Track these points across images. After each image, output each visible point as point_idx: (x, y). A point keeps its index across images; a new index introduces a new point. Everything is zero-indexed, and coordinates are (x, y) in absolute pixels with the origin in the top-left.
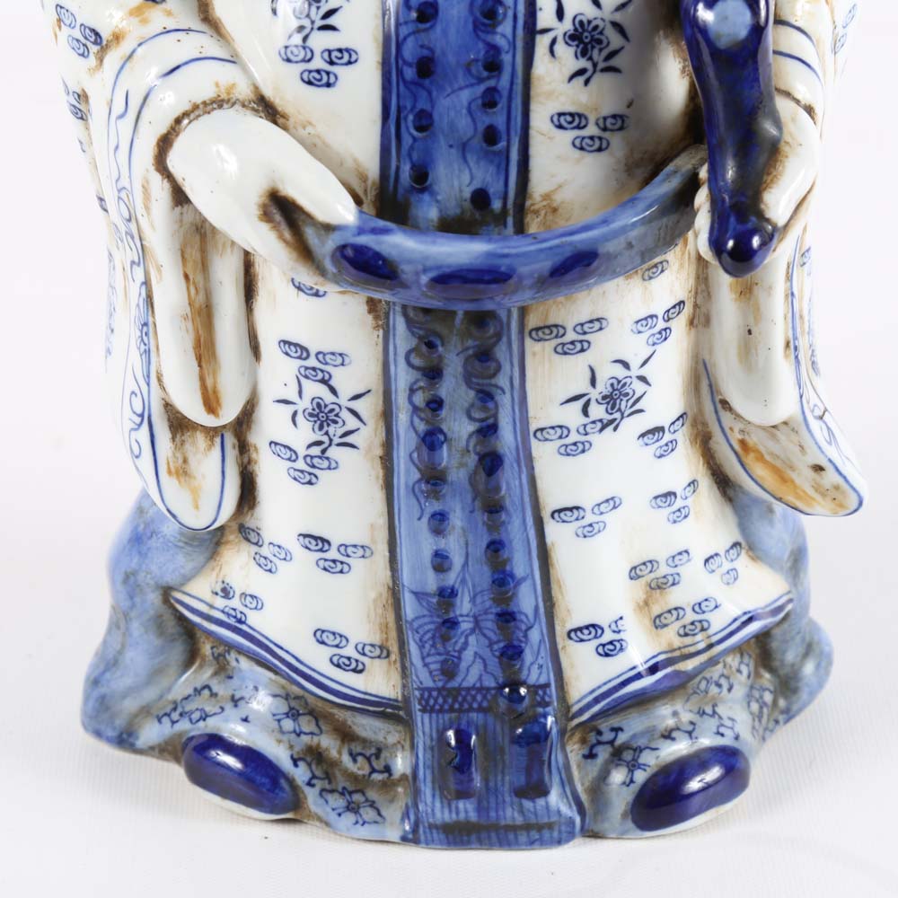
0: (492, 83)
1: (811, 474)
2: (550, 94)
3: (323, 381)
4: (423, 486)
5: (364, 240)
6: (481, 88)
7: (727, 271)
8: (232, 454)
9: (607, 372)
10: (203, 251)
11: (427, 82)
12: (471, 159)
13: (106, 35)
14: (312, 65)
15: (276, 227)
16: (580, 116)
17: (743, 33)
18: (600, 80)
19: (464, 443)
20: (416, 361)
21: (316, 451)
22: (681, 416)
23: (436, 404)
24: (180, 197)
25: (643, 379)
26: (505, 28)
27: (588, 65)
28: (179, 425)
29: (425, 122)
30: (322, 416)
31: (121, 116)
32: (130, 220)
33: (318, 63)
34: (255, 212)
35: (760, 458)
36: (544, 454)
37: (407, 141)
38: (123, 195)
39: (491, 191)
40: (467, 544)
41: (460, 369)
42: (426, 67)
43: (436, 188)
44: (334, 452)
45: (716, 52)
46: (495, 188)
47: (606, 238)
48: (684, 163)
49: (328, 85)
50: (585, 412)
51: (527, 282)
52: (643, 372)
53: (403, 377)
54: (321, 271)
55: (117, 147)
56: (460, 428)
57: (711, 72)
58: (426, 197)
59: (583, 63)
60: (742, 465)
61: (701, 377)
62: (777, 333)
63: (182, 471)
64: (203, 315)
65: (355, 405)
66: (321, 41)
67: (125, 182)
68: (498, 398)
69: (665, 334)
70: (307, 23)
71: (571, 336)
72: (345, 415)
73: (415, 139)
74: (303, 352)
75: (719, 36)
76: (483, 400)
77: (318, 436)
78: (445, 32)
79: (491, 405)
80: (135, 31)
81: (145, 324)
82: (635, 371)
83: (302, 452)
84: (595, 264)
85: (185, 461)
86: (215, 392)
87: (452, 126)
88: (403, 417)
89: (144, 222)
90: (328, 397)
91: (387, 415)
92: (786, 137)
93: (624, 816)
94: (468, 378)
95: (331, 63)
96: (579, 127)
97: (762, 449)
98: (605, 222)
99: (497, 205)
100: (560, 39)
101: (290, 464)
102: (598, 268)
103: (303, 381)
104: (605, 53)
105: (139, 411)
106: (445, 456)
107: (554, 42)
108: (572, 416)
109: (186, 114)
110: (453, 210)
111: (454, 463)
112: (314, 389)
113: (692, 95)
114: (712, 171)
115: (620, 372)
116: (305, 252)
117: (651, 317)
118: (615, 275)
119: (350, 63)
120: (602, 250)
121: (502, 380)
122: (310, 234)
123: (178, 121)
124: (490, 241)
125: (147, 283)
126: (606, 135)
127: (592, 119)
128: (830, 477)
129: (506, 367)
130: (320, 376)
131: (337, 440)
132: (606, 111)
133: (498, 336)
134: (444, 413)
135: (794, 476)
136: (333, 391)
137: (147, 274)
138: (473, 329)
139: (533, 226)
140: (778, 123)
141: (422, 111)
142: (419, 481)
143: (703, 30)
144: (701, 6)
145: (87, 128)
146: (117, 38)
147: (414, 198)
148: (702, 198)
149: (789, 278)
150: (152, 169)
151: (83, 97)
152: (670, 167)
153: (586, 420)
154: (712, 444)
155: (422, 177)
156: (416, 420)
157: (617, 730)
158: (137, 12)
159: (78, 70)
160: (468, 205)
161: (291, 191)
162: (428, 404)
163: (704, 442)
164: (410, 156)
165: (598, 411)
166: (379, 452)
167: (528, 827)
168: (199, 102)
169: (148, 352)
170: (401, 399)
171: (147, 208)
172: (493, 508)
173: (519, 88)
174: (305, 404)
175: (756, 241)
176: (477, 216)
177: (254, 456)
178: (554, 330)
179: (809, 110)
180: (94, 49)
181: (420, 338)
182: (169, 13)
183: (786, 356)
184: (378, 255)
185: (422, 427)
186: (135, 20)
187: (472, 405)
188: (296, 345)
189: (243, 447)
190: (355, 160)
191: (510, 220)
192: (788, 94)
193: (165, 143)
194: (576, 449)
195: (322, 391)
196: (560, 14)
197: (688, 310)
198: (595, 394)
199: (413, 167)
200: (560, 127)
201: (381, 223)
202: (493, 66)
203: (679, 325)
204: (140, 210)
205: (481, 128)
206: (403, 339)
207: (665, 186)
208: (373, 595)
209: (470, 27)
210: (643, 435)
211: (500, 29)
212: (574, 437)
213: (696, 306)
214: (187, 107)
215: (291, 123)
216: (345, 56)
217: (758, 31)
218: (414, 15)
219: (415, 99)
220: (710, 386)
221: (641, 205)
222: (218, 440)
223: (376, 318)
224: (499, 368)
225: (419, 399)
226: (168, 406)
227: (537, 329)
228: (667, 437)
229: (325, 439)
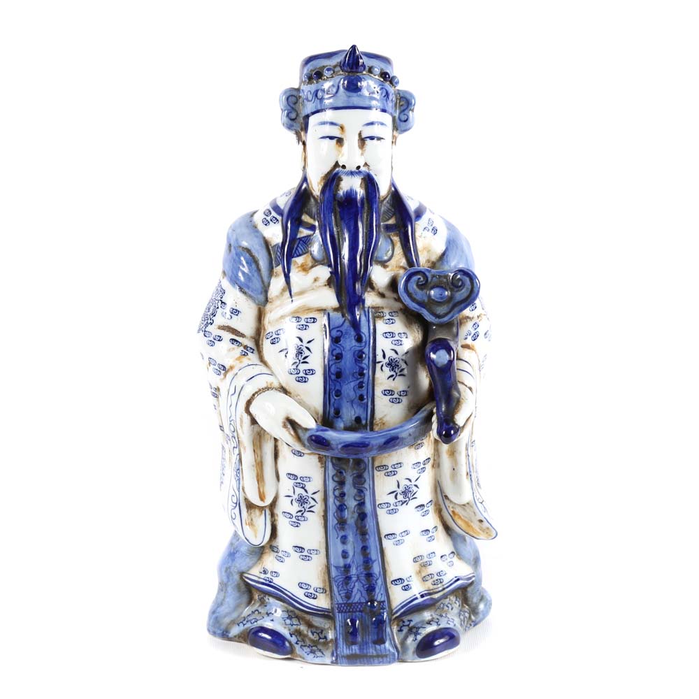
0: (361, 380)
1: (478, 523)
2: (381, 384)
3: (303, 488)
4: (338, 526)
5: (318, 433)
6: (358, 381)
7: (444, 442)
8: (268, 517)
9: (404, 483)
10: (260, 442)
11: (339, 380)
12: (355, 406)
13: (227, 367)
14: (300, 375)
15: (288, 430)
16: (392, 391)
17: (446, 362)
18: (398, 379)
19: (353, 509)
20: (336, 479)
21: (299, 514)
22: (431, 501)
23: (343, 495)
24: (254, 421)
25: (416, 486)
26: (366, 361)
27: (394, 374)
28: (250, 506)
29: (338, 393)
30: (302, 501)
31: (233, 395)
32: (234, 432)
33: (302, 374)
34: (281, 425)
35: (460, 517)
36: (381, 513)
37: (332, 400)
38: (232, 422)
39: (362, 417)
40: (354, 548)
41: (351, 482)
42: (339, 375)
43: (343, 416)
44: (306, 514)
45: (437, 368)
46: (363, 416)
47: (402, 432)
48: (428, 407)
49: (305, 382)
50: (396, 498)
51: (375, 448)
52: (416, 483)
53: (331, 485)
54: (304, 445)
55: (231, 406)
56: (351, 503)
57: (436, 375)
58: (339, 419)
59: (392, 373)
60: (453, 520)
61: (438, 487)
62: (463, 469)
63: (251, 524)
64: (260, 465)
65: (314, 496)
66: (302, 367)
67: (233, 418)
68: (365, 492)
69: (423, 470)
70: (298, 361)
71: (390, 469)
72: (310, 500)
73: (335, 400)
74: (295, 477)
75: (438, 363)
76: (359, 493)
77: (300, 509)
78: (345, 363)
79: (362, 495)
80: (238, 365)
81: (239, 469)
82: (413, 483)
83: (294, 515)
84: (398, 441)
85: (252, 520)
86: (263, 493)
87: (348, 394)
88: (331, 500)
89: (240, 432)
90: (304, 494)
91: (325, 500)
92: (462, 397)
93: (414, 652)
94: (354, 485)
95: (306, 374)
96: (391, 395)
97: (461, 515)
98: (401, 427)
99: (364, 422)
100: (384, 365)
101: (290, 520)
102: (399, 443)
103: (295, 487)
104: (400, 370)
105: (235, 502)
106: (346, 514)
107: (382, 366)
108: (391, 499)
109: (256, 393)
110: (349, 424)
111: (350, 516)
112: (299, 491)
113: (430, 384)
114: (437, 409)
115: (408, 483)
116: (299, 439)
117: (419, 463)
118: (406, 446)
119: (312, 374)
120: (400, 436)
121: (366, 485)
122: (300, 432)
123: (254, 395)
124: (362, 433)
125: (240, 454)
126: (401, 397)
127: (396, 393)
128: (485, 524)
129: (368, 480)
130: (301, 485)
131: (307, 510)
132: (401, 389)
133: (365, 469)
134: (346, 498)
135: (472, 524)
136: (306, 491)
137: (240, 451)
138: (356, 467)
139: (376, 428)
140: (459, 392)
141: (338, 390)
142: (337, 524)
143: (433, 361)
144: (431, 353)
145: (218, 401)
146: (232, 368)
147: (335, 420)
148: (434, 418)
149: (467, 449)
150: (244, 412)
151: (218, 389)
152: (423, 409)
153: (396, 501)
154: (442, 513)
155: (338, 413)
156: (336, 501)
157: (410, 621)
158: (238, 359)
159: (216, 380)
160: (354, 422)
161: (293, 417)
162: (340, 494)
163: (439, 512)
164: (333, 405)
165: (400, 497)
166: (322, 514)
167: (378, 656)
168: (261, 388)
169: (239, 480)
170: (330, 493)
171: (241, 426)
172: (363, 533)
173: (371, 381)
174: (296, 496)
175: (452, 432)
176: (357, 425)
177: (276, 518)
178: (384, 467)
179: (470, 389)
180: (223, 372)
181: (337, 471)
182: (249, 359)
183: (467, 478)
184: (324, 439)
185: (338, 503)
186: (238, 362)
187: (356, 495)
188: (293, 475)
189: (273, 515)
190: (315, 408)
191: (368, 428)
192: (463, 383)
193: (249, 403)
194: (392, 512)
195: (302, 491)
196: (384, 356)
197: (431, 461)
198: (399, 491)
199: (334, 409)
200: (385, 395)
201: (325, 428)
202: (362, 374)
203: (429, 466)
204: (239, 427)
205: (358, 395)
206: (331, 471)
207: (422, 415)
208: (320, 568)
209: (354, 361)
210: (417, 507)
211: (364, 362)
212: (392, 507)
213: (434, 460)
214: (257, 390)
215: (292, 395)
216: (312, 372)
217: (451, 362)
218: (334, 358)
219: (335, 385)
220: (441, 490)
221: (413, 421)
222: (264, 512)
223: (322, 464)
224: (365, 481)
225: (337, 493)
226: (246, 499)
227: (379, 467)
228: (426, 509)
229: (303, 509)
